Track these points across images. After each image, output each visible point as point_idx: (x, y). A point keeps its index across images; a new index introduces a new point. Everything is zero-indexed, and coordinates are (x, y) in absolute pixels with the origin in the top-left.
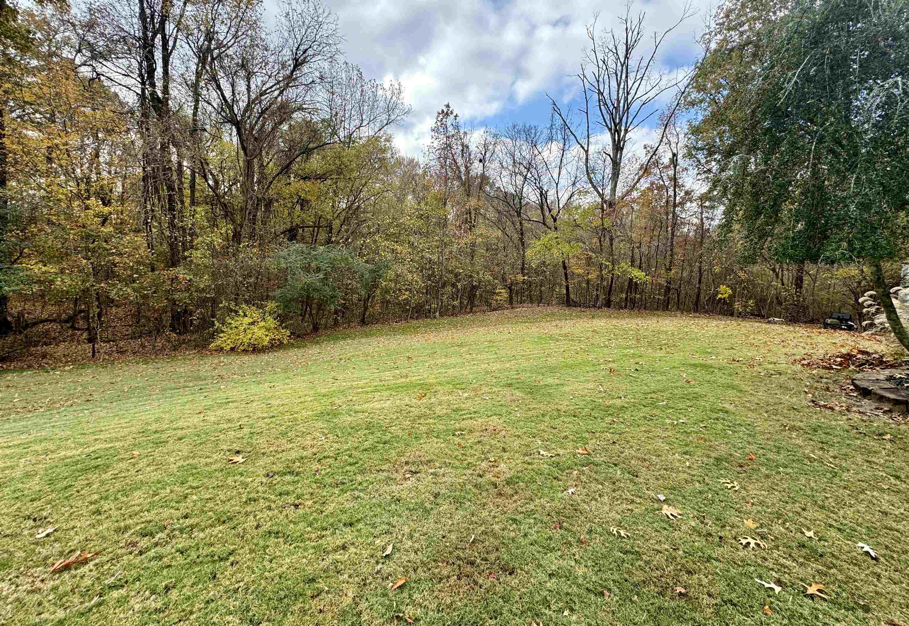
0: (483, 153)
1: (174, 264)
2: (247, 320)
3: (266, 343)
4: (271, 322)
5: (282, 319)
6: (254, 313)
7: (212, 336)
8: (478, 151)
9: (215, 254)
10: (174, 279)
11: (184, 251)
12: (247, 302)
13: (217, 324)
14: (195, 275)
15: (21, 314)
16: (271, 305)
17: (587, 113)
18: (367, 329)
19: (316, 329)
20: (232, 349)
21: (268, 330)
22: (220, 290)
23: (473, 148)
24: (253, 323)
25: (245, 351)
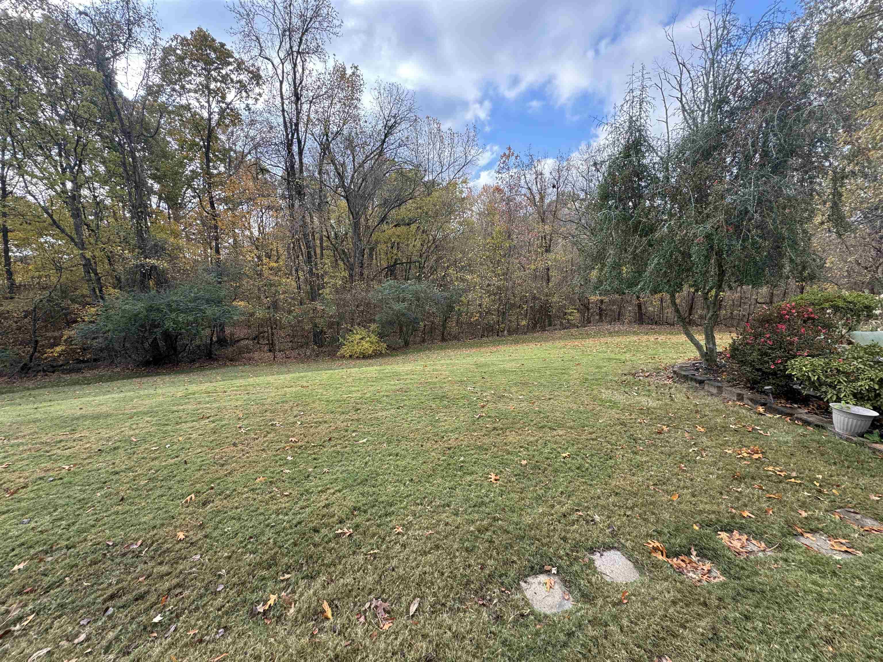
0: (556, 178)
1: (313, 300)
2: (358, 337)
3: (370, 352)
4: (374, 338)
5: (381, 336)
6: (364, 332)
7: (339, 347)
8: (551, 177)
9: (337, 292)
10: (315, 310)
11: (319, 290)
12: (359, 324)
13: (341, 340)
14: (326, 306)
15: (232, 334)
16: (373, 326)
17: (667, 123)
18: (444, 344)
19: (407, 344)
20: (350, 356)
21: (372, 343)
22: (341, 316)
23: (547, 175)
24: (362, 339)
25: (358, 358)
